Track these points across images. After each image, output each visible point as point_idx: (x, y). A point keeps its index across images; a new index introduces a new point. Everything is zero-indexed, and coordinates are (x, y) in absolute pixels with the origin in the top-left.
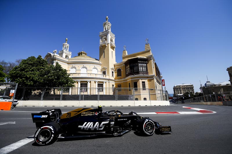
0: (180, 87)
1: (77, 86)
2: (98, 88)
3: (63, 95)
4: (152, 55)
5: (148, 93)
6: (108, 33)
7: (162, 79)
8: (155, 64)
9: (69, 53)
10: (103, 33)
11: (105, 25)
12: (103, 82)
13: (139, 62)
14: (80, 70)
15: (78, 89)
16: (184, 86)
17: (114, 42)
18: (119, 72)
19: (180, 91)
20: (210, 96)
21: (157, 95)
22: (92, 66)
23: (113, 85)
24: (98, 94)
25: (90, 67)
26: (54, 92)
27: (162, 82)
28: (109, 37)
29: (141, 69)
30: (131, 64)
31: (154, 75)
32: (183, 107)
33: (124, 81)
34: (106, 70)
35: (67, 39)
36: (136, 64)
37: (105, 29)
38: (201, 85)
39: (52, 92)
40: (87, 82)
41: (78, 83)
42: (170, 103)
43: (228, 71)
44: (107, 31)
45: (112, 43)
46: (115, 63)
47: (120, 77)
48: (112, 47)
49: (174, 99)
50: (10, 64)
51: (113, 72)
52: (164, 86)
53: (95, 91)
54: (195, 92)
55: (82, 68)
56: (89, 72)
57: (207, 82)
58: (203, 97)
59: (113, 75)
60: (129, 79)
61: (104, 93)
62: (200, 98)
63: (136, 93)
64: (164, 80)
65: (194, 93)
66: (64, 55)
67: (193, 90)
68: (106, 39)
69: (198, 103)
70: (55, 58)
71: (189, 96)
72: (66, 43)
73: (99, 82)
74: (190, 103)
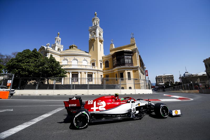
0: (162, 77)
1: (68, 77)
2: (88, 78)
3: (56, 85)
4: (137, 48)
5: (133, 83)
6: (97, 28)
7: (146, 70)
8: (140, 56)
9: (61, 46)
10: (92, 27)
11: (94, 21)
12: (92, 73)
13: (125, 54)
14: (72, 62)
15: (69, 79)
16: (165, 76)
17: (102, 36)
18: (107, 64)
19: (162, 81)
20: (188, 85)
21: (141, 84)
22: (82, 58)
23: (101, 76)
24: (88, 83)
25: (80, 59)
26: (48, 82)
27: (145, 73)
28: (98, 31)
29: (126, 61)
30: (118, 57)
31: (139, 66)
32: (164, 95)
33: (111, 71)
34: (95, 61)
35: (59, 33)
36: (123, 56)
37: (94, 24)
38: (180, 75)
39: (46, 82)
40: (77, 72)
41: (69, 73)
42: (153, 92)
43: (204, 63)
44: (95, 26)
45: (100, 37)
46: (103, 55)
47: (108, 68)
48: (100, 40)
49: (156, 88)
50: (7, 57)
51: (101, 64)
52: (147, 76)
53: (85, 81)
54: (175, 82)
55: (73, 60)
56: (79, 64)
57: (186, 72)
58: (182, 86)
59: (101, 67)
60: (115, 70)
61: (93, 83)
62: (180, 87)
63: (122, 83)
64: (147, 71)
65: (173, 82)
66: (57, 48)
67: (173, 80)
68: (95, 33)
69: (178, 91)
70: (48, 50)
71: (170, 85)
72: (58, 37)
73: (88, 73)
74: (170, 91)
